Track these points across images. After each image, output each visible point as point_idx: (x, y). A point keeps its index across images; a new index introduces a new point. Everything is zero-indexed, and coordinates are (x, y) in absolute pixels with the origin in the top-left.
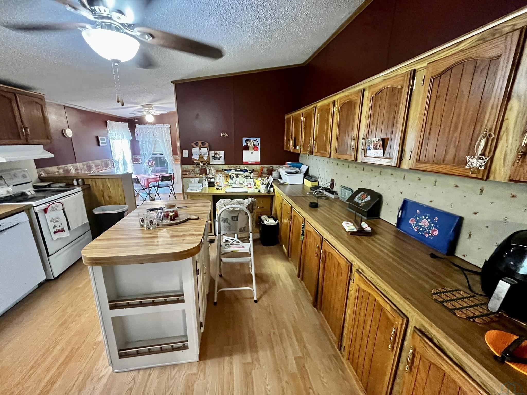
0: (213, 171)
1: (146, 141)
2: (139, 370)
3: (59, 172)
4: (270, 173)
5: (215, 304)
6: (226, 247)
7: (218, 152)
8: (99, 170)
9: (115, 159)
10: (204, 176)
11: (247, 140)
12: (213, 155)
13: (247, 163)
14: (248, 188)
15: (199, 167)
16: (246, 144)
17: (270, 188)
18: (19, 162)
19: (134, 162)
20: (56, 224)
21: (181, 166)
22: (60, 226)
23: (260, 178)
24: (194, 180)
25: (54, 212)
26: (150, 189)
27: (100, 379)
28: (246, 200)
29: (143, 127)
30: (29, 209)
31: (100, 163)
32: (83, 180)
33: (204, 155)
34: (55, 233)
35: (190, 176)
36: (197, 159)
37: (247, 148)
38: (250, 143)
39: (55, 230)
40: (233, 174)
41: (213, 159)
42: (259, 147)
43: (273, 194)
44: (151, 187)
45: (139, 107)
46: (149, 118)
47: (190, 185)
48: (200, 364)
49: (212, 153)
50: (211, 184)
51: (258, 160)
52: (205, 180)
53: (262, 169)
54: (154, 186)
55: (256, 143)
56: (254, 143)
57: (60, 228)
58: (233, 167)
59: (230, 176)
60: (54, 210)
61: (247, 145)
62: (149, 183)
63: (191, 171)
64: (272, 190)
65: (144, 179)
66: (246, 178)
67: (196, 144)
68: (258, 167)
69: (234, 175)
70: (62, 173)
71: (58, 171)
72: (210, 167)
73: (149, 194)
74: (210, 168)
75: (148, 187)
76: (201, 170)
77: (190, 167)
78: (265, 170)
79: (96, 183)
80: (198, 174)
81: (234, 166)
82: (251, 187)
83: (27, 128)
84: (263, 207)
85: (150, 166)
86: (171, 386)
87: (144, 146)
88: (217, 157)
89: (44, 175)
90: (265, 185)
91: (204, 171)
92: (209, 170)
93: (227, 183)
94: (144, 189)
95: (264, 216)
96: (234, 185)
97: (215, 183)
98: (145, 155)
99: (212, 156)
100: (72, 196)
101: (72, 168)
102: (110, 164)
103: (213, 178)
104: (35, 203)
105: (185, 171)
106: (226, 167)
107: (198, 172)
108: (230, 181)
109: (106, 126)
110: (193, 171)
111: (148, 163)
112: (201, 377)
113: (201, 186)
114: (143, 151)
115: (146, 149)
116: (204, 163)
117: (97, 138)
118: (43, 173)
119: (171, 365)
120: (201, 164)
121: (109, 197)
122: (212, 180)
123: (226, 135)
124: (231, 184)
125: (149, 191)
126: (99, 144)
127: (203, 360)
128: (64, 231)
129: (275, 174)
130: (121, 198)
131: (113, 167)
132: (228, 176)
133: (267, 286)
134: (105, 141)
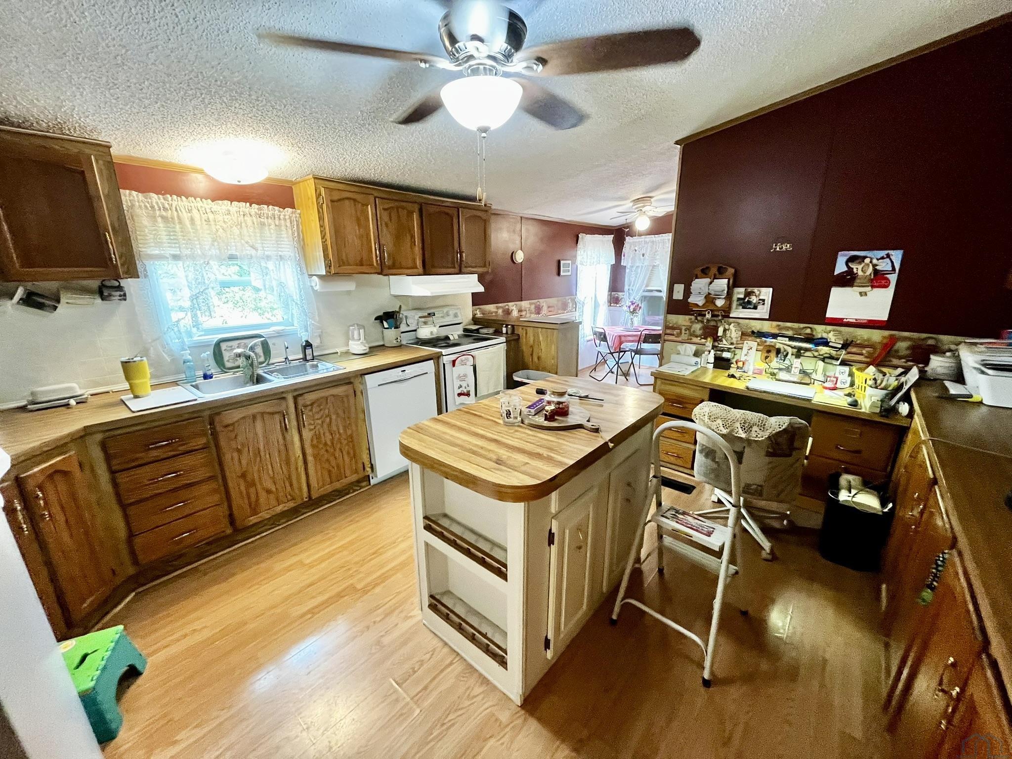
0: (734, 333)
1: (638, 267)
2: (446, 644)
3: (497, 312)
4: (920, 355)
5: (613, 623)
6: (668, 514)
7: (756, 290)
8: (551, 313)
9: (579, 298)
10: (709, 343)
11: (852, 259)
12: (742, 296)
13: (838, 322)
14: (826, 388)
15: (702, 322)
16: (846, 269)
17: (898, 402)
18: (455, 296)
19: (612, 304)
20: (461, 383)
21: (666, 317)
22: (465, 388)
23: (872, 369)
24: (685, 350)
25: (462, 366)
26: (621, 354)
27: (407, 618)
28: (773, 420)
29: (638, 240)
30: (439, 358)
31: (556, 303)
32: (513, 326)
33: (718, 296)
34: (459, 395)
35: (679, 339)
36: (700, 304)
37: (848, 280)
38: (860, 267)
39: (459, 391)
40: (786, 347)
41: (740, 305)
42: (893, 278)
43: (904, 423)
44: (625, 352)
45: (628, 205)
46: (642, 224)
47: (674, 357)
48: (518, 715)
49: (739, 292)
50: (722, 363)
51: (884, 316)
52: (710, 352)
53: (893, 340)
54: (631, 351)
55: (885, 266)
56: (874, 266)
57: (465, 391)
58: (792, 329)
59: (778, 351)
60: (464, 364)
61: (850, 271)
62: (621, 343)
63: (684, 328)
64: (904, 408)
65: (616, 334)
66: (827, 360)
67: (705, 273)
68: (877, 336)
69: (790, 350)
70: (501, 314)
71: (496, 310)
72: (730, 324)
73: (617, 363)
74: (727, 327)
75: (618, 350)
76: (704, 328)
77: (682, 320)
78: (902, 346)
79: (526, 333)
80: (697, 337)
81: (796, 325)
82: (835, 389)
83: (463, 252)
84: (858, 452)
85: (631, 312)
86: (462, 708)
87: (633, 275)
88: (749, 302)
89: (479, 315)
90: (885, 392)
91: (711, 332)
92: (725, 330)
93: (763, 366)
94: (612, 353)
95: (850, 477)
96: (782, 375)
97: (734, 361)
98: (631, 291)
99: (739, 299)
100: (491, 348)
101: (514, 308)
102: (570, 305)
103: (729, 350)
104: (445, 352)
105: (673, 328)
106: (768, 327)
107: (699, 332)
108: (775, 363)
109: (577, 243)
110: (688, 329)
111: (629, 307)
112: (506, 739)
113: (696, 363)
114: (629, 286)
115: (635, 280)
116: (716, 313)
117: (559, 262)
118: (478, 313)
119: (481, 675)
120: (708, 316)
121: (539, 358)
122: (726, 355)
123: (787, 247)
124: (775, 371)
125: (619, 359)
126: (559, 274)
127: (527, 711)
128: (469, 395)
129: (938, 364)
130: (553, 361)
131: (574, 310)
132: (771, 349)
133: (764, 666)
134: (570, 269)
